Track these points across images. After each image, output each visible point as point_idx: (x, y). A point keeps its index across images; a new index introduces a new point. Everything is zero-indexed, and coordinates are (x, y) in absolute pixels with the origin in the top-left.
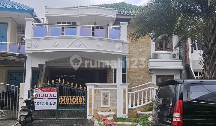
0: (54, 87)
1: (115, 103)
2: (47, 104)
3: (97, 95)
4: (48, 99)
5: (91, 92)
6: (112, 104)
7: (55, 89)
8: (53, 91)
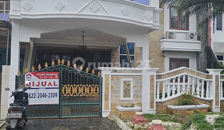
0: (54, 71)
1: (139, 94)
2: (44, 96)
3: (115, 83)
4: (46, 88)
5: (107, 80)
6: (136, 96)
7: (56, 75)
8: (54, 77)
